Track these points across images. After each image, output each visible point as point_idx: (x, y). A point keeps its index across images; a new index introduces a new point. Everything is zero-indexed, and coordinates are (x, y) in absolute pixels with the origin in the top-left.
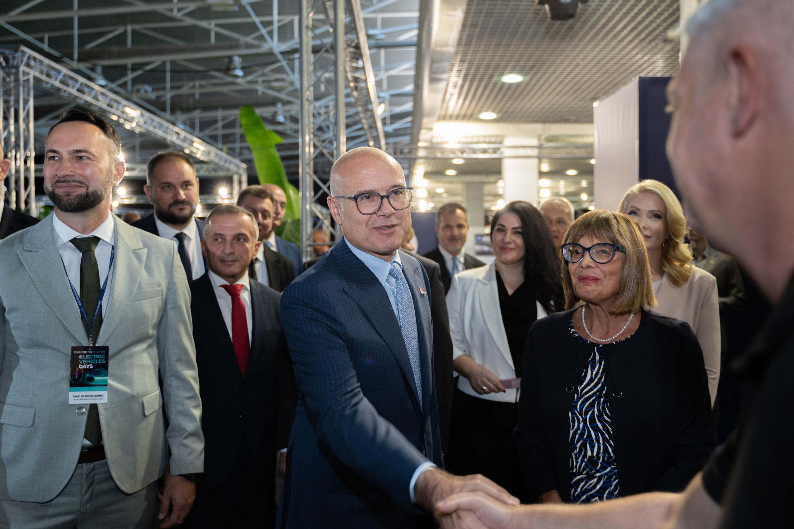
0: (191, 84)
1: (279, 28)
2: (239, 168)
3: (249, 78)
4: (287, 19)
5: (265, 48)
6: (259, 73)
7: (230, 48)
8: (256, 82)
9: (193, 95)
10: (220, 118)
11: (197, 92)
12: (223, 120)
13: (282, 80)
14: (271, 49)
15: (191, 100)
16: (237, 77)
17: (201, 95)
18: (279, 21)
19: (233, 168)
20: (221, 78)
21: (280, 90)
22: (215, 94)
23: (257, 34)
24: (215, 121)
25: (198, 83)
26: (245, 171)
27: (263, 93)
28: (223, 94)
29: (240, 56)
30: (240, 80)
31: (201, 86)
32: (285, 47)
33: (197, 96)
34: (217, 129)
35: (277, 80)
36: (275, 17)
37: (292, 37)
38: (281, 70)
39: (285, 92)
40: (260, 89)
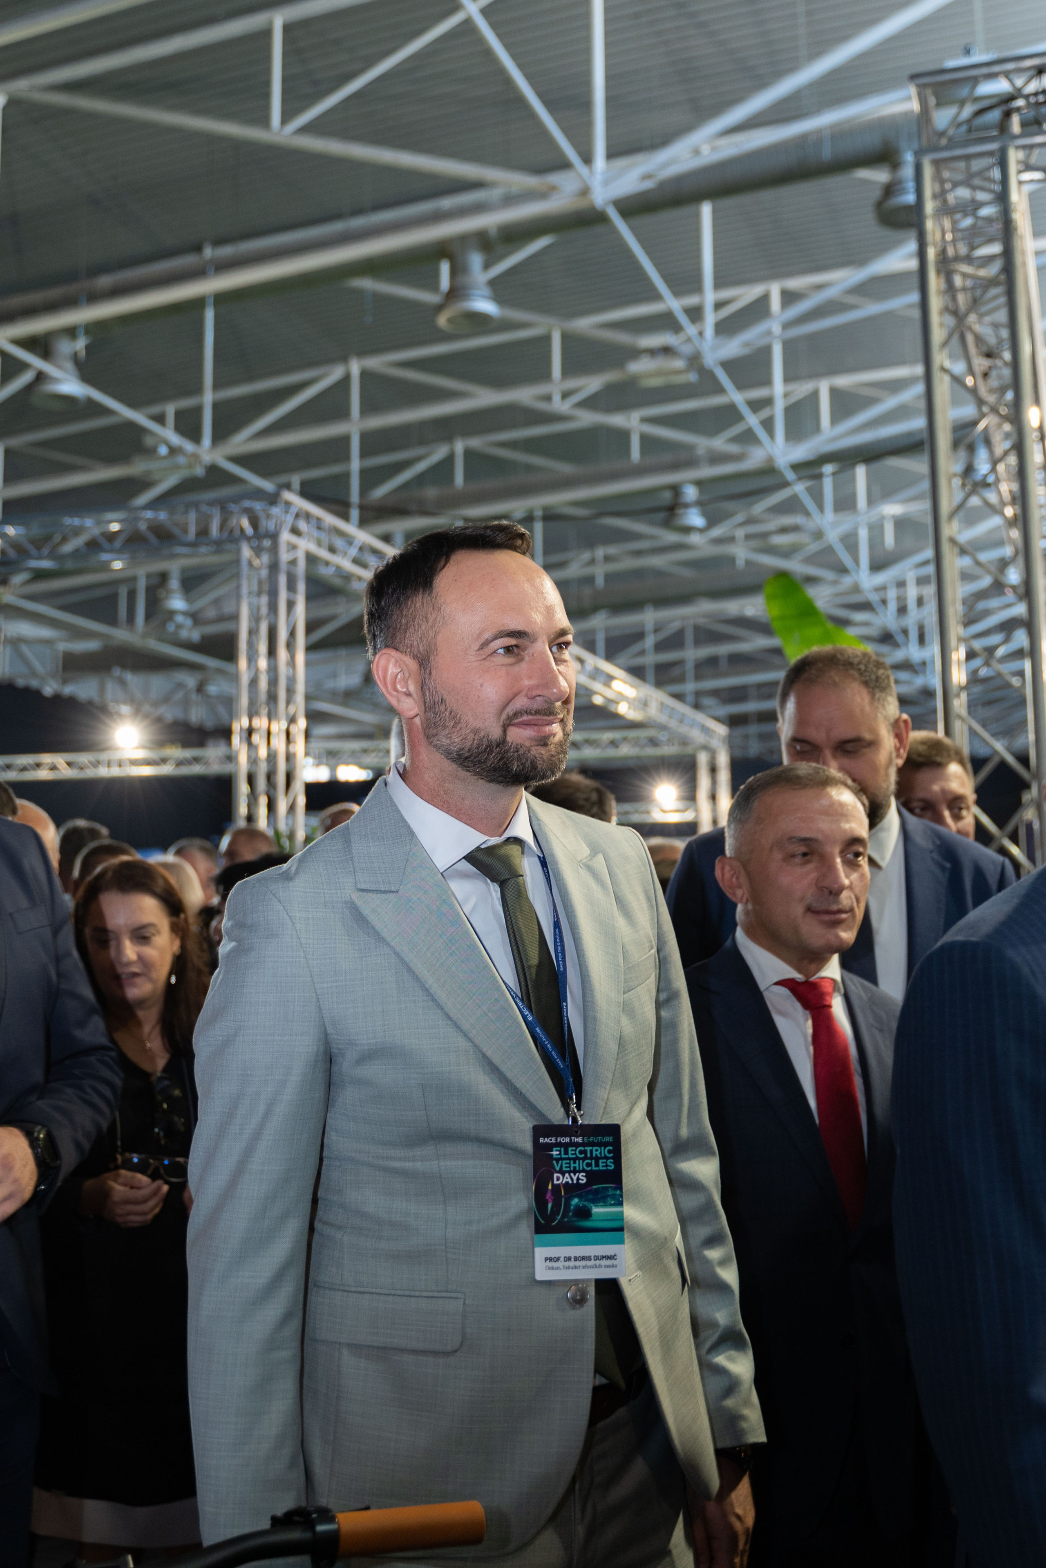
0: (586, 556)
1: (789, 410)
2: (711, 737)
3: (717, 532)
4: (803, 389)
5: (755, 458)
6: (740, 518)
7: (676, 466)
8: (731, 540)
9: (590, 580)
10: (649, 626)
11: (599, 572)
12: (656, 631)
13: (795, 529)
14: (770, 459)
15: (587, 591)
16: (688, 530)
17: (608, 577)
18: (786, 395)
19: (697, 736)
20: (652, 537)
21: (787, 553)
22: (639, 573)
23: (736, 430)
24: (639, 636)
25: (600, 552)
26: (724, 742)
27: (748, 563)
28: (658, 573)
29: (699, 483)
30: (695, 539)
31: (607, 559)
32: (802, 452)
33: (600, 582)
34: (642, 653)
35: (784, 530)
36: (778, 387)
37: (817, 429)
38: (792, 506)
39: (799, 556)
40: (741, 553)
